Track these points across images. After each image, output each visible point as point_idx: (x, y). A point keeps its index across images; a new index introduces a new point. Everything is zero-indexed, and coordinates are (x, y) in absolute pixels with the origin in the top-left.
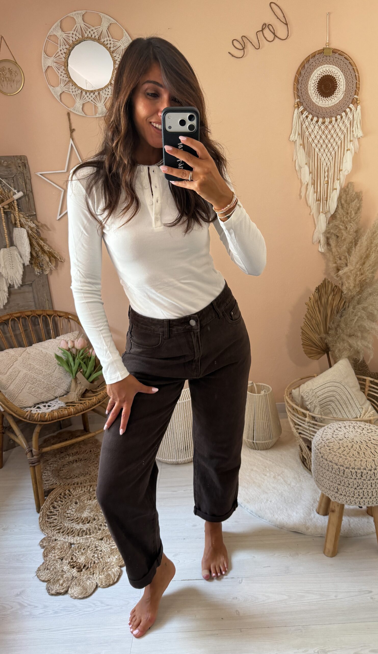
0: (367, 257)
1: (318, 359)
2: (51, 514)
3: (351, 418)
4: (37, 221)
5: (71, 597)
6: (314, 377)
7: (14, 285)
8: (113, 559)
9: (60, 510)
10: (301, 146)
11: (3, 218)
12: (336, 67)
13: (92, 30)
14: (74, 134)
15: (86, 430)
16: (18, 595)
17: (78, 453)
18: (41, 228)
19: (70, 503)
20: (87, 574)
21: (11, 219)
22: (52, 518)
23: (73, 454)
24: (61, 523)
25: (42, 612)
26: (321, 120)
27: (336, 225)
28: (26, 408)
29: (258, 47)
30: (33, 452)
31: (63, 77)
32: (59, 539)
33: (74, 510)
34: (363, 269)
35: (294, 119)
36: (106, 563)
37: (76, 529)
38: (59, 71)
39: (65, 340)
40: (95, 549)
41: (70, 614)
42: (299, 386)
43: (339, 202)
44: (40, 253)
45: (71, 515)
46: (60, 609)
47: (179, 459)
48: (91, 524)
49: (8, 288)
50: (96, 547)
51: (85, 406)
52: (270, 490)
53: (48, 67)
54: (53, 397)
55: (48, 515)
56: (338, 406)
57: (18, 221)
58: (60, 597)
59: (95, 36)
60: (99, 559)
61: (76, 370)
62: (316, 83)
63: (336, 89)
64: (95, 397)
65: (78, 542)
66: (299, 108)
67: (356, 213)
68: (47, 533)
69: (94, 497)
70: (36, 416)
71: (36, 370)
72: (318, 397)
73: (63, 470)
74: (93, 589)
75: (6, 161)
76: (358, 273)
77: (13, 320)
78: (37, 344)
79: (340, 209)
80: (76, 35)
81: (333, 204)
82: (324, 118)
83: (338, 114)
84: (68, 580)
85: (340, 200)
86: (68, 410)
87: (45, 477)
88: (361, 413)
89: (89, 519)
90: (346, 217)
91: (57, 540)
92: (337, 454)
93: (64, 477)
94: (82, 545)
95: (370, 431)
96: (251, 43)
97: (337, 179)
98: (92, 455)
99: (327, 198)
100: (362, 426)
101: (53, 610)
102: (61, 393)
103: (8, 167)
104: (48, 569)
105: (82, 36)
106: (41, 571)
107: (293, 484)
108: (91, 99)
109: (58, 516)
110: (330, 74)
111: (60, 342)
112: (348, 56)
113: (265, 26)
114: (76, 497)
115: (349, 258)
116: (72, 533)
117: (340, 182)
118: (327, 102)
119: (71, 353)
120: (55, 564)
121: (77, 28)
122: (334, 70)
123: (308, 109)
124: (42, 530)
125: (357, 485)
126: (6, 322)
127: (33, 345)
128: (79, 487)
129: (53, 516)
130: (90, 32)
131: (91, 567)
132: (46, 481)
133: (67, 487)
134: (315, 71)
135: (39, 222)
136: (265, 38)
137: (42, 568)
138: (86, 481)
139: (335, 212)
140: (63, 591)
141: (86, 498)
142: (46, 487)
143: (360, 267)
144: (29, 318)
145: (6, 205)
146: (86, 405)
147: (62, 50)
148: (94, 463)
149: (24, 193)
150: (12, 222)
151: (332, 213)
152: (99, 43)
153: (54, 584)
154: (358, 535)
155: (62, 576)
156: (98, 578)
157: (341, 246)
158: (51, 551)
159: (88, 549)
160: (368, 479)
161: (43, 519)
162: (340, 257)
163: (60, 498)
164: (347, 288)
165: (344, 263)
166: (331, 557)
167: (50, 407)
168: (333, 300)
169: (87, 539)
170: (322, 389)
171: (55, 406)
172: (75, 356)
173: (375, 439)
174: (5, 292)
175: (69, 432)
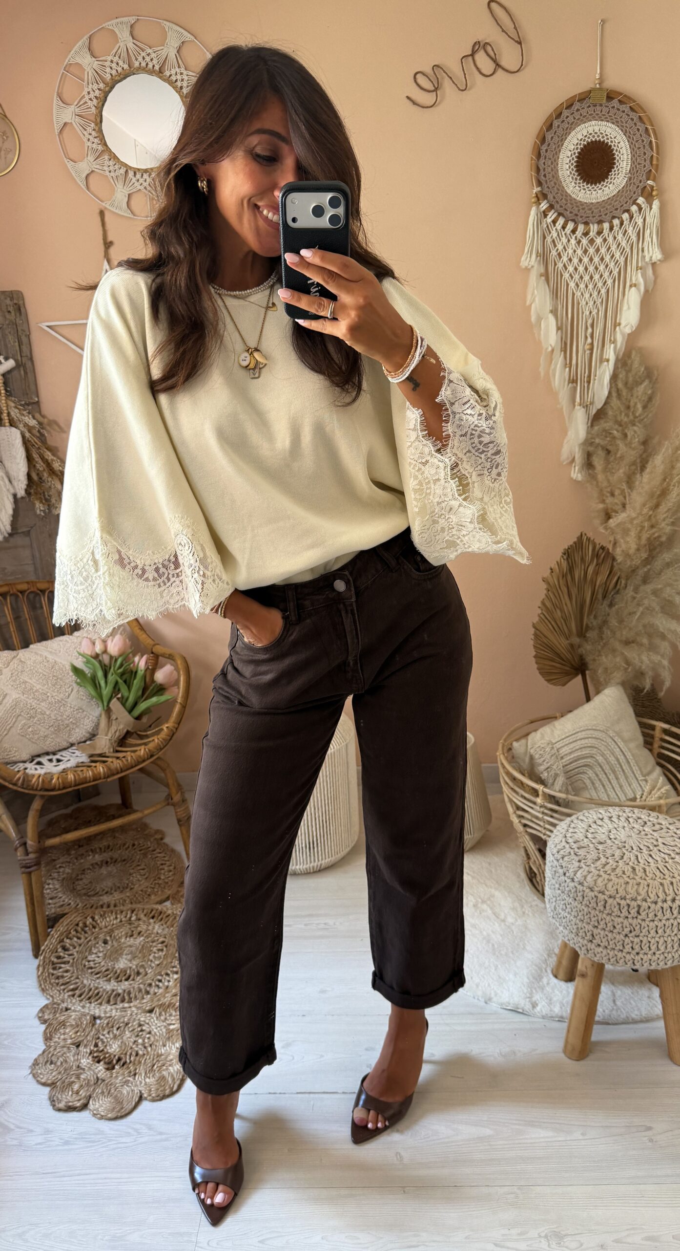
0: (664, 493)
1: (565, 685)
2: (59, 961)
3: (626, 800)
4: (41, 414)
5: (94, 1115)
6: (557, 718)
8: (171, 1048)
9: (75, 953)
10: (543, 278)
12: (613, 126)
13: (149, 55)
14: (112, 251)
15: (126, 806)
17: (111, 848)
18: (48, 427)
19: (94, 942)
20: (123, 1074)
22: (60, 968)
23: (100, 849)
24: (78, 978)
25: (39, 1141)
26: (581, 228)
28: (15, 763)
29: (463, 88)
30: (28, 846)
31: (93, 143)
32: (73, 1008)
33: (101, 955)
34: (655, 516)
35: (531, 226)
36: (159, 1056)
37: (104, 990)
38: (85, 132)
39: (90, 639)
40: (139, 1029)
41: (91, 1147)
42: (526, 736)
43: (613, 385)
45: (95, 964)
46: (74, 1136)
48: (132, 982)
50: (140, 1025)
51: (125, 762)
53: (65, 124)
54: (65, 744)
55: (53, 962)
56: (600, 775)
57: (5, 415)
58: (74, 1115)
59: (154, 66)
60: (145, 1047)
61: (109, 695)
62: (574, 157)
63: (613, 167)
64: (143, 747)
65: (108, 1015)
66: (540, 204)
67: (645, 407)
68: (52, 997)
69: (138, 931)
70: (33, 780)
71: (36, 694)
72: (562, 758)
73: (81, 879)
74: (134, 1103)
76: (646, 524)
78: (38, 644)
79: (615, 399)
80: (118, 64)
81: (601, 390)
82: (587, 224)
83: (615, 217)
84: (88, 1085)
86: (92, 770)
87: (48, 891)
88: (643, 791)
89: (128, 972)
90: (625, 415)
91: (70, 1009)
92: (593, 870)
93: (83, 891)
94: (115, 1021)
95: (657, 827)
96: (451, 78)
97: (610, 340)
98: (136, 852)
99: (589, 377)
100: (643, 817)
101: (61, 1139)
102: (82, 736)
104: (52, 1063)
105: (129, 66)
106: (40, 1065)
108: (145, 184)
109: (72, 966)
110: (602, 139)
111: (81, 643)
112: (638, 104)
113: (477, 46)
114: (105, 930)
115: (630, 495)
116: (97, 997)
117: (615, 348)
118: (594, 193)
119: (100, 662)
120: (65, 1053)
121: (119, 51)
122: (609, 131)
123: (557, 207)
124: (43, 990)
125: (629, 929)
127: (30, 646)
128: (112, 912)
129: (63, 966)
130: (144, 58)
131: (131, 1062)
132: (51, 899)
133: (89, 912)
134: (573, 133)
135: (44, 417)
136: (478, 68)
137: (41, 1060)
138: (125, 901)
139: (605, 404)
140: (78, 1105)
141: (123, 933)
142: (51, 909)
143: (651, 513)
144: (23, 596)
146: (127, 760)
147: (92, 92)
148: (139, 868)
149: (15, 361)
151: (599, 404)
152: (160, 78)
153: (63, 1090)
154: (631, 1020)
155: (78, 1077)
156: (143, 1081)
157: (614, 471)
158: (59, 1030)
159: (126, 1029)
160: (651, 919)
161: (44, 969)
162: (611, 490)
163: (77, 931)
164: (623, 551)
165: (619, 503)
166: (578, 1060)
167: (61, 763)
168: (596, 573)
169: (124, 1009)
170: (571, 743)
171: (69, 760)
172: (108, 669)
173: (666, 843)
175: (95, 808)
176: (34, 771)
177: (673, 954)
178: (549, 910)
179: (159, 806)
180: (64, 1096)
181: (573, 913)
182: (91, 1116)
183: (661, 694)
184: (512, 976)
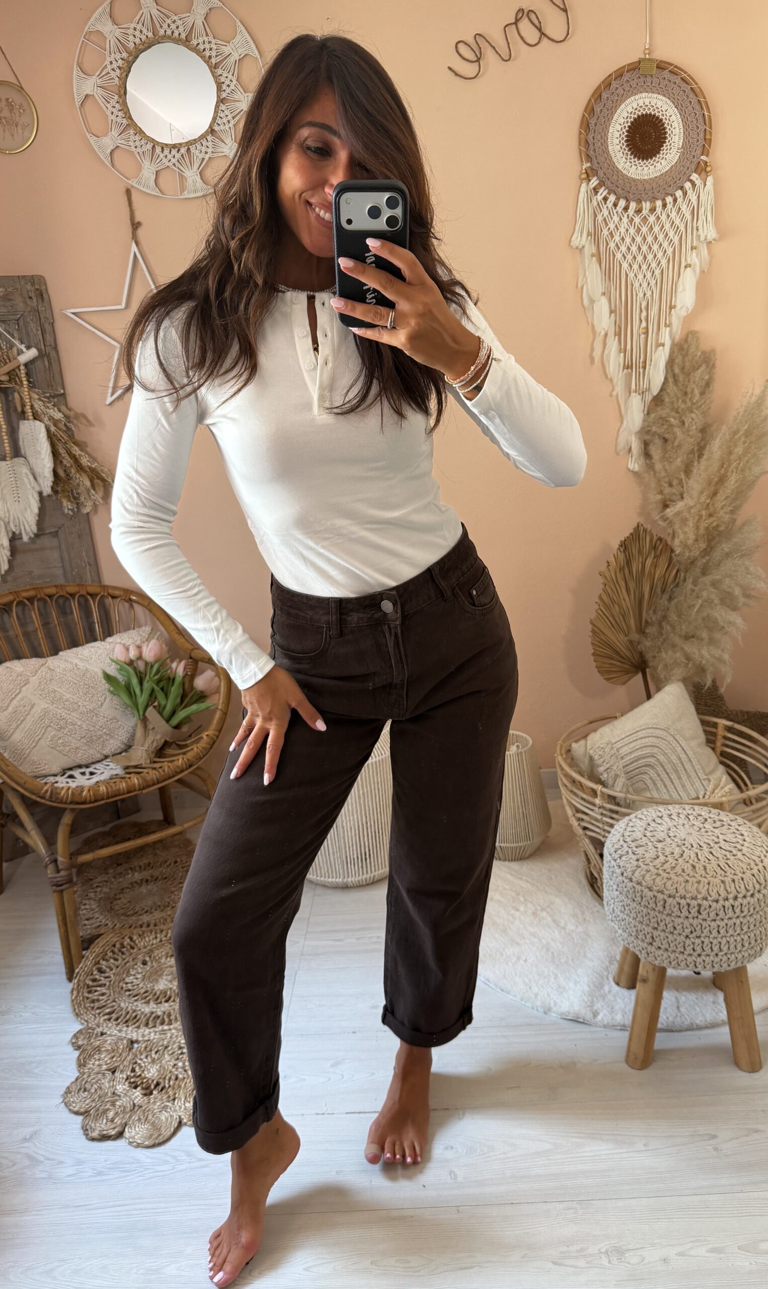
0: (722, 480)
1: (624, 683)
2: (95, 984)
3: (687, 799)
4: (67, 406)
5: (130, 1143)
6: (616, 718)
7: (21, 534)
9: (112, 976)
10: (594, 259)
12: (664, 98)
13: (174, 22)
14: (140, 232)
15: (168, 821)
16: (25, 1140)
17: (151, 866)
18: (75, 421)
19: (132, 963)
20: (162, 1099)
21: (14, 404)
22: (96, 991)
23: (140, 867)
24: (114, 1001)
25: (73, 1172)
26: (633, 206)
27: (664, 416)
28: (46, 776)
29: (506, 58)
30: (58, 863)
31: (117, 116)
32: (108, 1033)
33: (139, 976)
34: (713, 504)
35: (580, 204)
37: (142, 1013)
38: (108, 105)
39: (124, 645)
40: (179, 1052)
41: (126, 1176)
42: (585, 737)
43: (669, 370)
44: (73, 471)
46: (109, 1166)
47: (348, 877)
48: (172, 1004)
49: (10, 541)
50: (180, 1048)
51: (162, 773)
52: (524, 938)
53: (87, 96)
54: (98, 757)
55: (88, 985)
56: (662, 776)
57: (28, 407)
58: (109, 1144)
59: (180, 34)
61: (145, 703)
62: (624, 130)
63: (665, 142)
64: (180, 757)
65: (146, 1038)
66: (590, 181)
67: (702, 393)
68: (87, 1021)
70: (63, 792)
71: (67, 703)
72: (622, 758)
73: (120, 899)
74: (172, 1129)
75: (3, 287)
76: (704, 513)
77: (20, 603)
78: (68, 651)
79: (671, 385)
80: (141, 31)
81: (657, 376)
82: (639, 201)
83: (667, 194)
84: (124, 1112)
85: (672, 366)
86: (126, 782)
87: (84, 912)
88: (706, 790)
89: (168, 993)
90: (682, 401)
91: (106, 1034)
92: (652, 868)
93: (122, 911)
94: (153, 1044)
95: (718, 824)
96: (494, 48)
97: (666, 324)
98: (178, 869)
99: (645, 362)
100: (703, 814)
101: (94, 1170)
102: (117, 747)
103: (6, 298)
104: (85, 1090)
105: (153, 34)
106: (73, 1093)
107: (570, 927)
108: (173, 161)
109: (109, 989)
110: (653, 113)
111: (114, 649)
112: (689, 75)
113: (522, 14)
114: (144, 950)
115: (687, 483)
116: (135, 1020)
117: (671, 332)
118: (646, 168)
119: (135, 669)
120: (100, 1080)
121: (143, 18)
122: (659, 104)
123: (608, 183)
124: (77, 1015)
125: (690, 930)
126: (6, 608)
127: (61, 653)
128: (151, 932)
129: (98, 989)
130: (169, 26)
131: (170, 1086)
132: (87, 920)
133: (127, 932)
134: (623, 106)
135: (70, 409)
136: (522, 38)
138: (166, 920)
139: (662, 389)
140: (113, 1133)
141: (163, 953)
142: (86, 930)
143: (708, 501)
144: (51, 600)
145: (4, 374)
146: (164, 771)
147: (114, 62)
149: (39, 350)
150: (16, 410)
151: (655, 391)
152: (187, 47)
153: (96, 1118)
154: (695, 1027)
155: (113, 1104)
156: (183, 1107)
157: (671, 460)
158: (93, 1055)
159: (166, 1052)
160: (712, 918)
161: (78, 993)
162: (669, 480)
163: (113, 952)
164: (681, 542)
165: (677, 493)
166: (640, 1069)
167: (94, 776)
168: (655, 566)
169: (163, 1032)
170: (630, 743)
171: (103, 773)
172: (143, 676)
173: (727, 840)
174: (4, 548)
175: (135, 824)
176: (64, 785)
177: (736, 955)
178: (608, 913)
179: (199, 819)
180: (98, 1125)
181: (632, 915)
182: (127, 1144)
183: (722, 690)
184: (571, 985)
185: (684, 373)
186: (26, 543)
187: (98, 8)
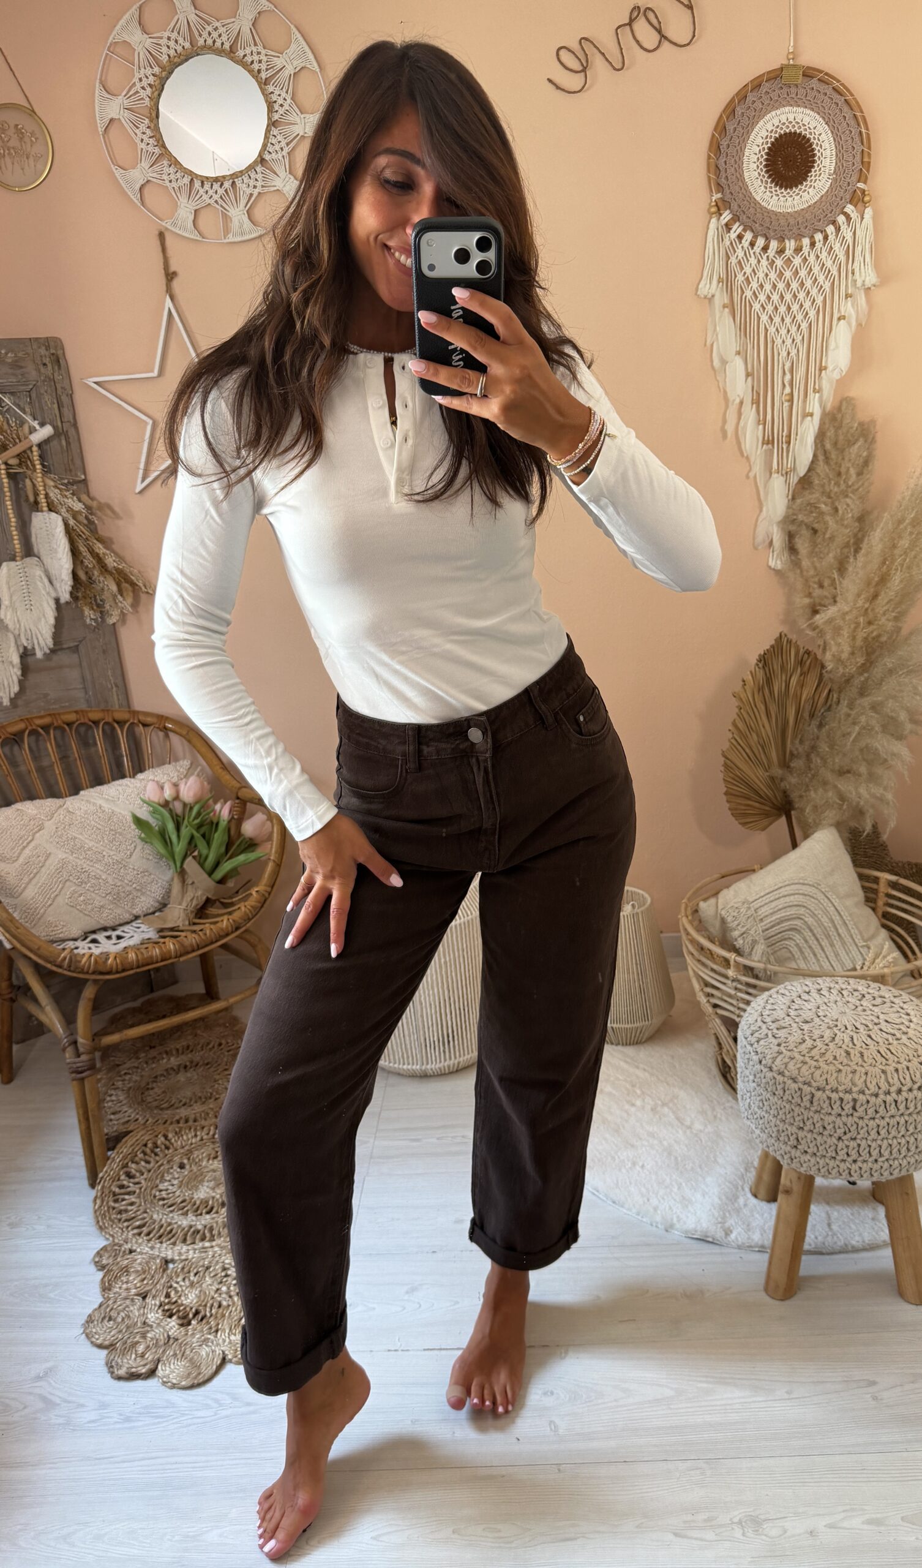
0: (883, 580)
1: (764, 829)
2: (123, 1191)
3: (841, 970)
5: (164, 1383)
6: (754, 871)
7: (34, 648)
9: (143, 1182)
10: (727, 310)
11: (6, 489)
12: (812, 113)
13: (216, 29)
14: (176, 284)
15: (211, 995)
16: (39, 1378)
17: (190, 1049)
18: (98, 512)
19: (167, 1167)
20: (202, 1331)
21: (26, 492)
22: (123, 1200)
23: (177, 1050)
24: (145, 1212)
25: (92, 1418)
26: (774, 245)
27: (813, 501)
28: (64, 941)
29: (619, 66)
30: (79, 1045)
31: (148, 144)
32: (138, 1250)
33: (175, 1182)
34: (873, 610)
35: (709, 245)
37: (179, 1226)
38: (137, 131)
39: (157, 782)
40: (223, 1274)
41: (158, 1423)
42: (716, 894)
43: (819, 446)
44: (96, 573)
45: (169, 1194)
46: (138, 1411)
47: (427, 1064)
48: (214, 1215)
49: (21, 657)
50: (224, 1269)
51: (203, 937)
52: (640, 1139)
53: (112, 120)
54: (127, 917)
55: (114, 1193)
56: (811, 942)
57: (42, 496)
58: (139, 1384)
59: (223, 44)
60: (230, 1297)
61: (183, 853)
62: (763, 153)
63: (813, 167)
64: (225, 918)
65: (183, 1257)
66: (721, 215)
67: (860, 474)
68: (113, 1236)
70: (84, 960)
71: (89, 853)
72: (761, 920)
73: (152, 1089)
74: (214, 1367)
75: (12, 351)
76: (861, 619)
77: (33, 732)
78: (92, 790)
79: (821, 463)
80: (176, 41)
81: (804, 452)
82: (781, 240)
83: (816, 230)
84: (156, 1345)
85: (822, 441)
86: (160, 948)
87: (110, 1104)
88: (865, 959)
89: (210, 1203)
90: (835, 484)
91: (135, 1251)
92: (796, 1055)
93: (155, 1104)
95: (879, 1001)
96: (603, 54)
97: (814, 389)
98: (224, 1054)
99: (789, 436)
100: (860, 988)
101: (121, 1415)
102: (149, 906)
103: (16, 365)
104: (110, 1319)
105: (191, 43)
106: (96, 1323)
107: (698, 1126)
108: (216, 197)
109: (139, 1197)
110: (798, 131)
111: (145, 787)
112: (842, 85)
113: (637, 12)
114: (182, 1151)
115: (840, 583)
116: (170, 1236)
117: (821, 398)
118: (790, 199)
119: (171, 811)
120: (127, 1307)
121: (178, 25)
122: (806, 120)
123: (743, 218)
124: (101, 1228)
125: (842, 1130)
126: (16, 739)
127: (82, 793)
128: (190, 1129)
129: (126, 1197)
130: (210, 34)
131: (211, 1315)
132: (113, 1114)
133: (161, 1128)
134: (761, 123)
135: (92, 499)
136: (638, 42)
137: (96, 1316)
138: (208, 1114)
139: (810, 470)
140: (144, 1371)
141: (204, 1155)
142: (111, 1127)
143: (866, 606)
144: (71, 729)
145: (14, 457)
146: (205, 934)
147: (144, 79)
149: (54, 427)
150: (27, 499)
151: (802, 471)
152: (232, 59)
153: (124, 1353)
154: (850, 1248)
155: (144, 1336)
156: (227, 1340)
157: (822, 555)
158: (120, 1277)
159: (207, 1274)
160: (871, 1116)
161: (102, 1201)
162: (819, 580)
163: (145, 1153)
164: (834, 656)
165: (829, 596)
166: (782, 1300)
167: (122, 940)
168: (802, 685)
169: (204, 1250)
170: (772, 901)
171: (132, 937)
172: (180, 820)
173: (889, 1020)
174: (13, 666)
175: (171, 999)
176: (86, 951)
177: (901, 1161)
178: (743, 1109)
179: (248, 993)
180: (125, 1361)
181: (772, 1112)
182: (159, 1385)
183: (885, 837)
184: (699, 1196)
185: (837, 449)
186: (40, 660)
187: (125, 13)
